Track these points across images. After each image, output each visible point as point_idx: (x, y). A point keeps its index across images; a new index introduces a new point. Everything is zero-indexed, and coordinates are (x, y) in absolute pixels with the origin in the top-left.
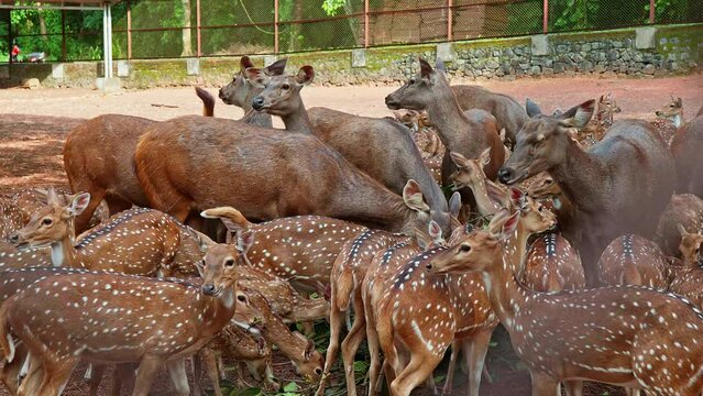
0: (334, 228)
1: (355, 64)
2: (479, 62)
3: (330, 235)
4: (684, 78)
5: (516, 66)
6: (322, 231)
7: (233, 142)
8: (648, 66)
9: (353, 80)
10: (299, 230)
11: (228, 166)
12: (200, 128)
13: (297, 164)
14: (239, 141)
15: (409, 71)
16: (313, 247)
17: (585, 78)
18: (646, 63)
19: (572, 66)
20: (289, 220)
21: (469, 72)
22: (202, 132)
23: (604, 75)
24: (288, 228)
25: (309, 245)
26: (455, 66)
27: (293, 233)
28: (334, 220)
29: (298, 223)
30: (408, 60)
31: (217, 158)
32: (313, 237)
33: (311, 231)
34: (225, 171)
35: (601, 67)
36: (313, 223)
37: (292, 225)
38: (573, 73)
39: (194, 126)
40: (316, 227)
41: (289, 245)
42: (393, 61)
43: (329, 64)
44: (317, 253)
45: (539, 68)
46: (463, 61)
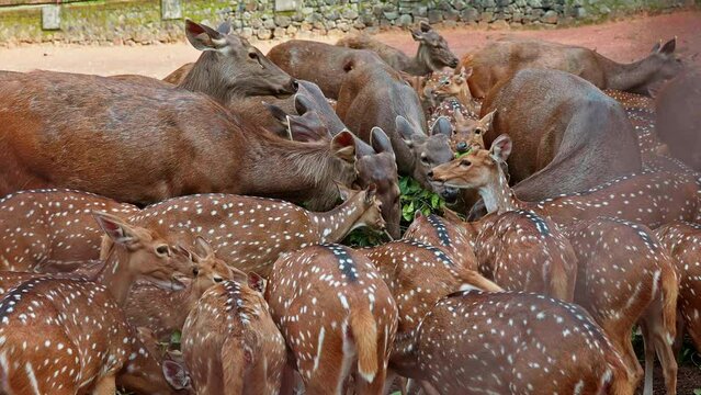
0: (241, 208)
1: (167, 15)
2: (332, 11)
3: (237, 217)
4: (594, 27)
5: (380, 15)
6: (226, 212)
7: (101, 103)
8: (549, 13)
9: (165, 36)
10: (200, 211)
11: (99, 135)
12: (57, 87)
13: (193, 133)
14: (109, 101)
15: (238, 23)
16: (216, 234)
17: (470, 30)
18: (546, 9)
19: (451, 14)
20: (186, 199)
21: (319, 25)
22: (59, 92)
23: (493, 26)
24: (185, 209)
25: (212, 231)
26: (300, 16)
27: (192, 215)
28: (241, 198)
29: (197, 204)
30: (238, 8)
31: (82, 123)
32: (216, 221)
33: (214, 213)
34: (95, 141)
35: (489, 15)
36: (216, 202)
37: (190, 206)
38: (454, 23)
39: (50, 85)
40: (219, 207)
41: (188, 231)
42: (217, 10)
43: (131, 16)
44: (221, 241)
45: (409, 18)
46: (311, 10)
